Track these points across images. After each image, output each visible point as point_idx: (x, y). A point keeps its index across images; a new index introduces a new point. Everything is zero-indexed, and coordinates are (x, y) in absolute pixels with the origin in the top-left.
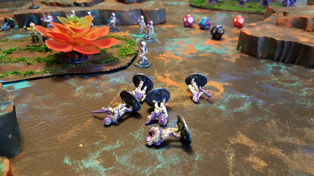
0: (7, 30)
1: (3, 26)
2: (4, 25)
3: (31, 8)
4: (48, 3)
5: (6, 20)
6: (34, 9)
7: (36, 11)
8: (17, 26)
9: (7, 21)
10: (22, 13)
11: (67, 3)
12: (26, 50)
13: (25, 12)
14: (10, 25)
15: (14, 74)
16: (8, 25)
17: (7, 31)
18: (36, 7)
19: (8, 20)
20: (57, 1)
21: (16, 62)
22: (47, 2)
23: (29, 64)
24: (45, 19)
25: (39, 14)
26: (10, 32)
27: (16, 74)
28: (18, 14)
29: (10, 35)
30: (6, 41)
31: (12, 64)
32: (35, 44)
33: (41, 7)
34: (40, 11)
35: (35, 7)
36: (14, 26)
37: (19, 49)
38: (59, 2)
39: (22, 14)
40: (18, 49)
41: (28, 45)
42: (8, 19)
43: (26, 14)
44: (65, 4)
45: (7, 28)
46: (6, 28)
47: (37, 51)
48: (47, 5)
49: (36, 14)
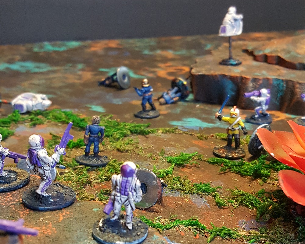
0: (174, 103)
1: (168, 94)
2: (169, 92)
3: (224, 63)
4: (260, 56)
5: (174, 84)
6: (230, 67)
7: (236, 72)
8: (191, 97)
9: (176, 86)
10: (207, 73)
11: (300, 61)
12: (213, 163)
13: (212, 72)
14: (179, 94)
15: (192, 228)
16: (176, 93)
17: (172, 105)
18: (235, 63)
19: (178, 82)
20: (279, 55)
21: (194, 194)
22: (256, 53)
23: (220, 206)
24: (254, 95)
25: (239, 80)
26: (178, 110)
27: (196, 229)
28: (200, 73)
29: (178, 118)
30: (173, 132)
31: (185, 196)
32: (231, 153)
33: (244, 63)
34: (242, 72)
35: (233, 62)
36: (187, 96)
37: (199, 159)
38: (283, 56)
39: (208, 76)
40: (196, 158)
41: (216, 151)
42: (180, 81)
43: (216, 76)
44: (296, 62)
45: (175, 99)
46: (172, 98)
47: (234, 172)
48: (255, 58)
49: (233, 79)
